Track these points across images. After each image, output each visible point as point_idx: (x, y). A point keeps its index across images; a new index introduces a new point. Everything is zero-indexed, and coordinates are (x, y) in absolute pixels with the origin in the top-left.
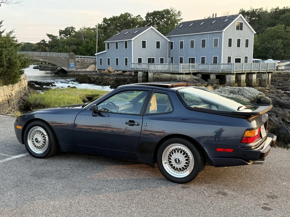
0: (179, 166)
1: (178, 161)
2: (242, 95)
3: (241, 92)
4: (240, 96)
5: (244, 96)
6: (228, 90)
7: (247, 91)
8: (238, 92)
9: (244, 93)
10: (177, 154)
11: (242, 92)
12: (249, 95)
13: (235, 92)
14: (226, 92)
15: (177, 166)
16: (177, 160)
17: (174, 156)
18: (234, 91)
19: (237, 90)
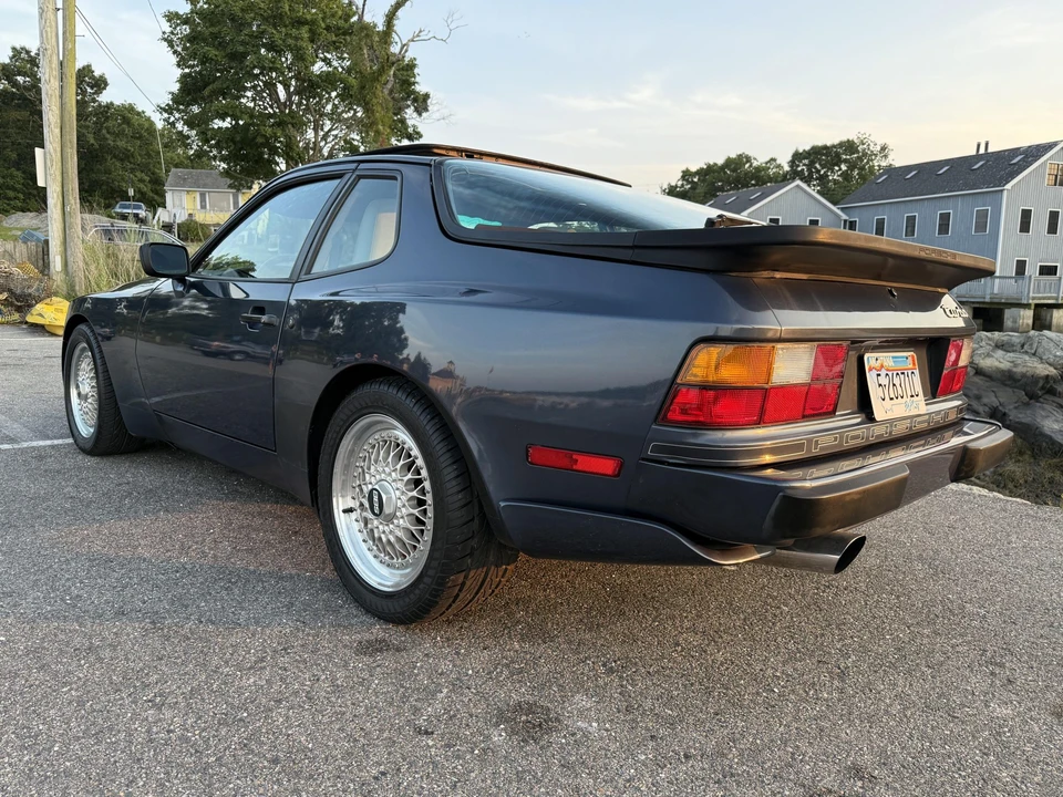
0: (386, 528)
1: (375, 504)
2: (1034, 354)
3: (1031, 345)
4: (1027, 358)
5: (1041, 359)
6: (989, 339)
7: (1052, 344)
8: (1023, 346)
9: (1040, 350)
10: (380, 469)
11: (1035, 346)
12: (1056, 356)
13: (1013, 346)
14: (983, 343)
15: (381, 527)
16: (376, 499)
17: (373, 480)
18: (1008, 343)
19: (1018, 341)
